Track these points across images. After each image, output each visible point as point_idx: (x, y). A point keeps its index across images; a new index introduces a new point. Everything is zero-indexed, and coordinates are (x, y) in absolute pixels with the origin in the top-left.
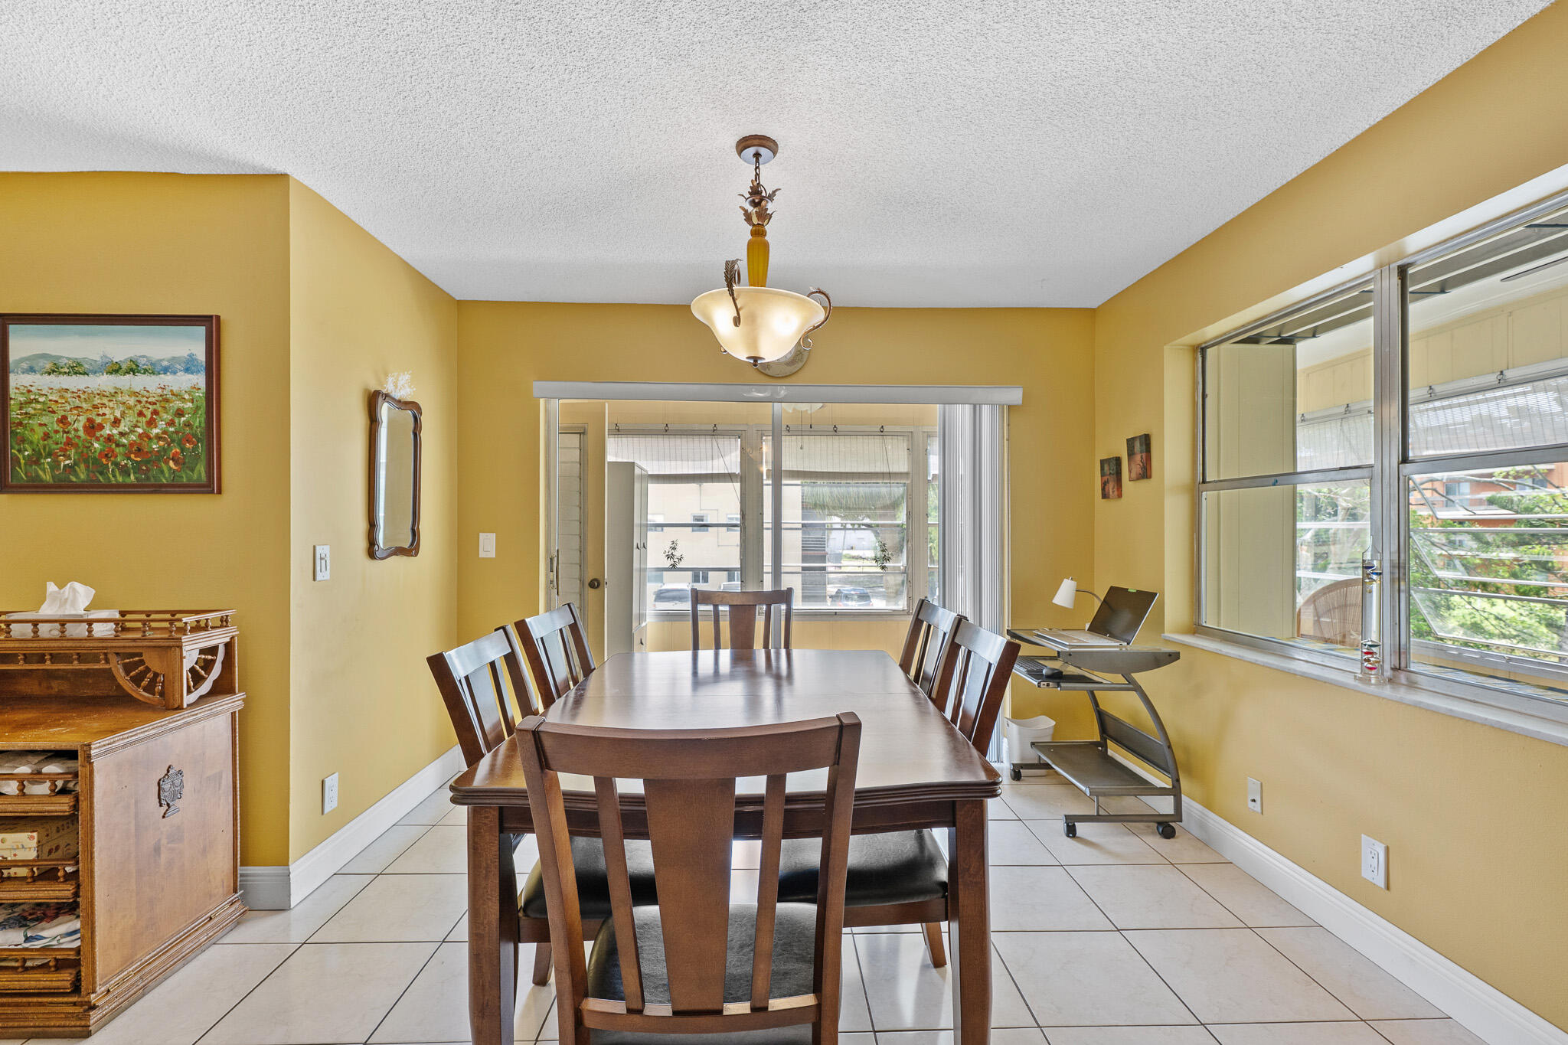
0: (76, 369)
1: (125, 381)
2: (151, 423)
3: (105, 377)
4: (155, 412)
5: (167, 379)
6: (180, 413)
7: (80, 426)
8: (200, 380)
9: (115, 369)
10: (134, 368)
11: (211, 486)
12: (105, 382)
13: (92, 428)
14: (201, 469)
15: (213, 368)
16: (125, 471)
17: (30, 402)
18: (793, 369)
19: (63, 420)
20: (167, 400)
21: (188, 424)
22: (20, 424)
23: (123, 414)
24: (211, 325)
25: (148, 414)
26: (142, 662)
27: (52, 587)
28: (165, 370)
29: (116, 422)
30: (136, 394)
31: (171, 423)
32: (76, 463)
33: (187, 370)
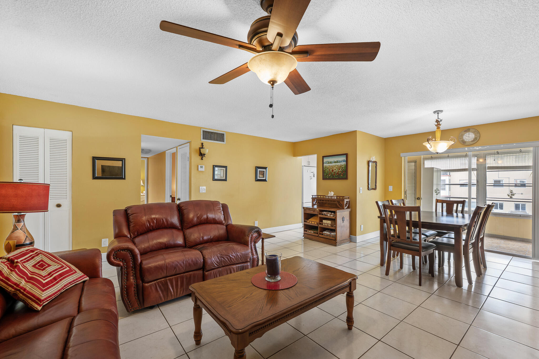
0: (331, 163)
1: (336, 164)
2: (339, 170)
3: (334, 163)
4: (340, 168)
5: (341, 163)
6: (343, 168)
7: (331, 170)
8: (345, 163)
9: (335, 162)
10: (337, 162)
11: (346, 178)
12: (334, 164)
13: (333, 171)
14: (345, 176)
15: (347, 161)
16: (336, 177)
17: (326, 168)
18: (474, 142)
19: (329, 170)
20: (341, 166)
21: (344, 169)
22: (325, 171)
23: (336, 168)
24: (346, 155)
25: (339, 168)
26: (340, 202)
27: (329, 192)
28: (341, 162)
29: (335, 170)
30: (337, 166)
31: (342, 169)
32: (331, 176)
33: (344, 162)
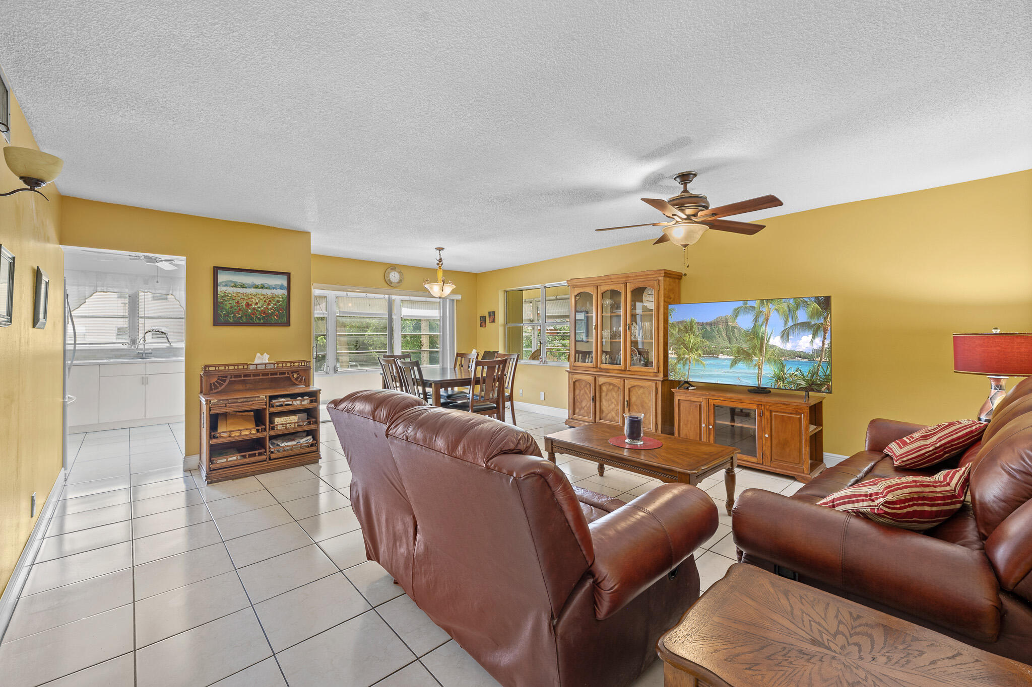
0: (243, 286)
1: (260, 291)
2: (268, 304)
3: (253, 289)
4: (270, 301)
5: (274, 291)
6: (278, 301)
7: (244, 304)
8: (285, 292)
9: (256, 287)
10: (263, 287)
11: (288, 324)
12: (253, 291)
13: (248, 305)
14: (285, 319)
15: (288, 288)
16: (259, 319)
17: (226, 296)
18: (397, 285)
19: (238, 302)
20: (274, 298)
21: (280, 305)
22: (222, 303)
23: (259, 301)
24: (288, 275)
25: (268, 301)
28: (273, 288)
29: (257, 304)
30: (263, 295)
31: (275, 305)
32: (242, 316)
33: (281, 289)
